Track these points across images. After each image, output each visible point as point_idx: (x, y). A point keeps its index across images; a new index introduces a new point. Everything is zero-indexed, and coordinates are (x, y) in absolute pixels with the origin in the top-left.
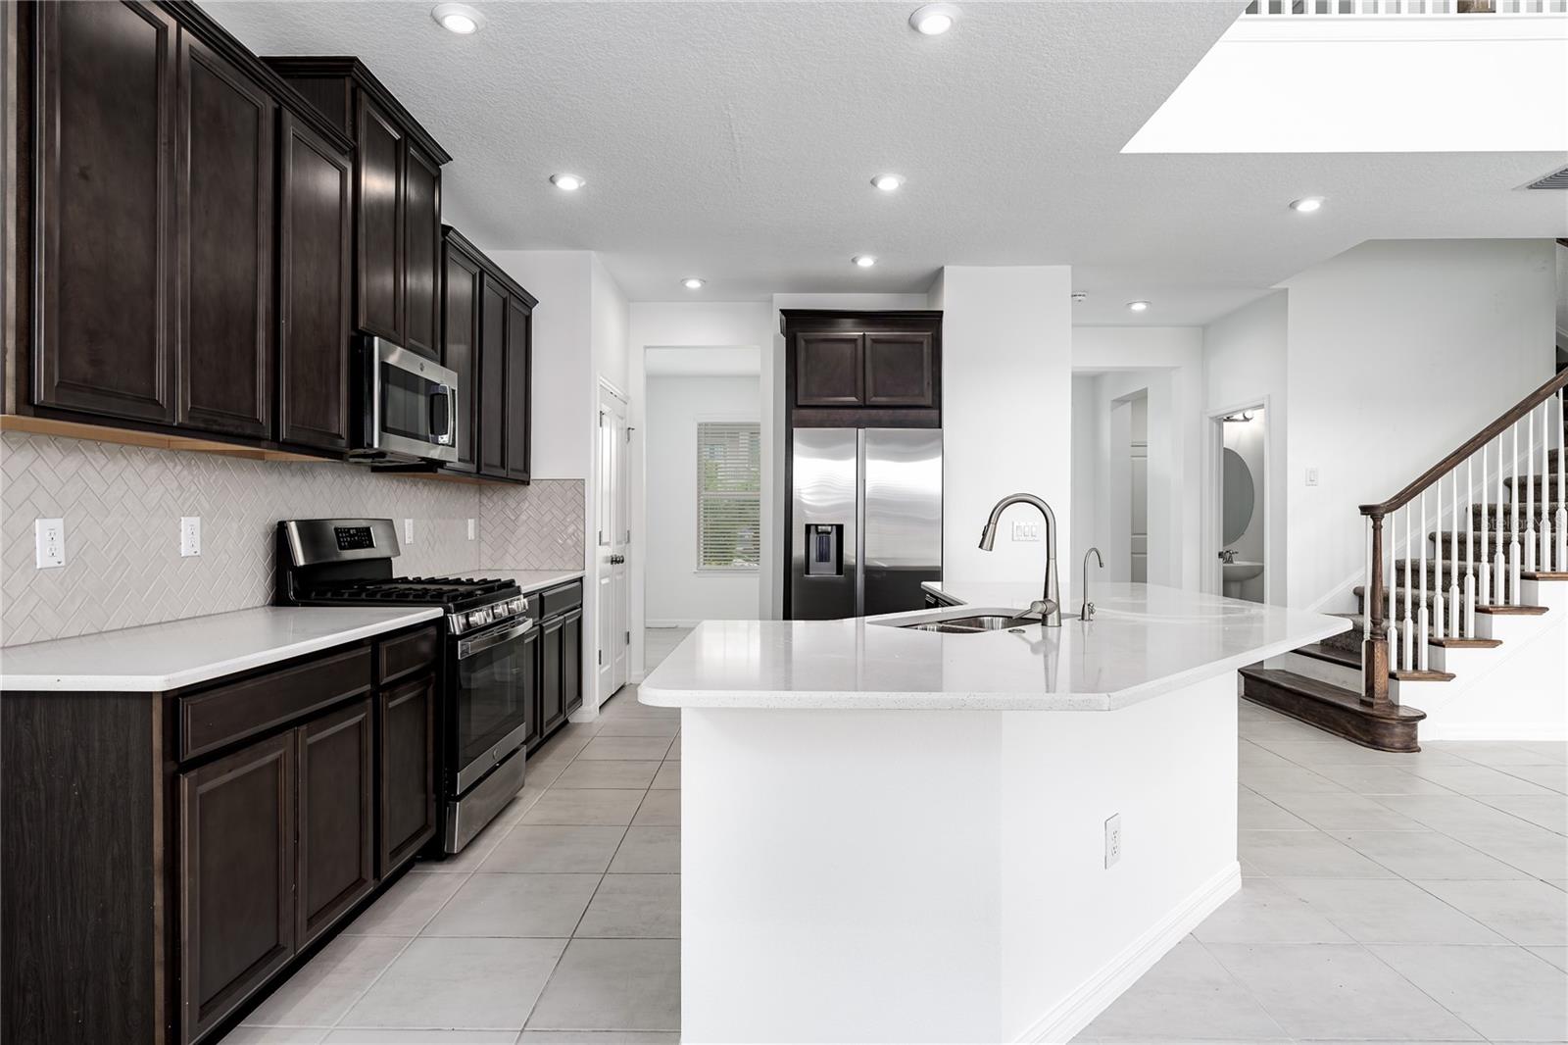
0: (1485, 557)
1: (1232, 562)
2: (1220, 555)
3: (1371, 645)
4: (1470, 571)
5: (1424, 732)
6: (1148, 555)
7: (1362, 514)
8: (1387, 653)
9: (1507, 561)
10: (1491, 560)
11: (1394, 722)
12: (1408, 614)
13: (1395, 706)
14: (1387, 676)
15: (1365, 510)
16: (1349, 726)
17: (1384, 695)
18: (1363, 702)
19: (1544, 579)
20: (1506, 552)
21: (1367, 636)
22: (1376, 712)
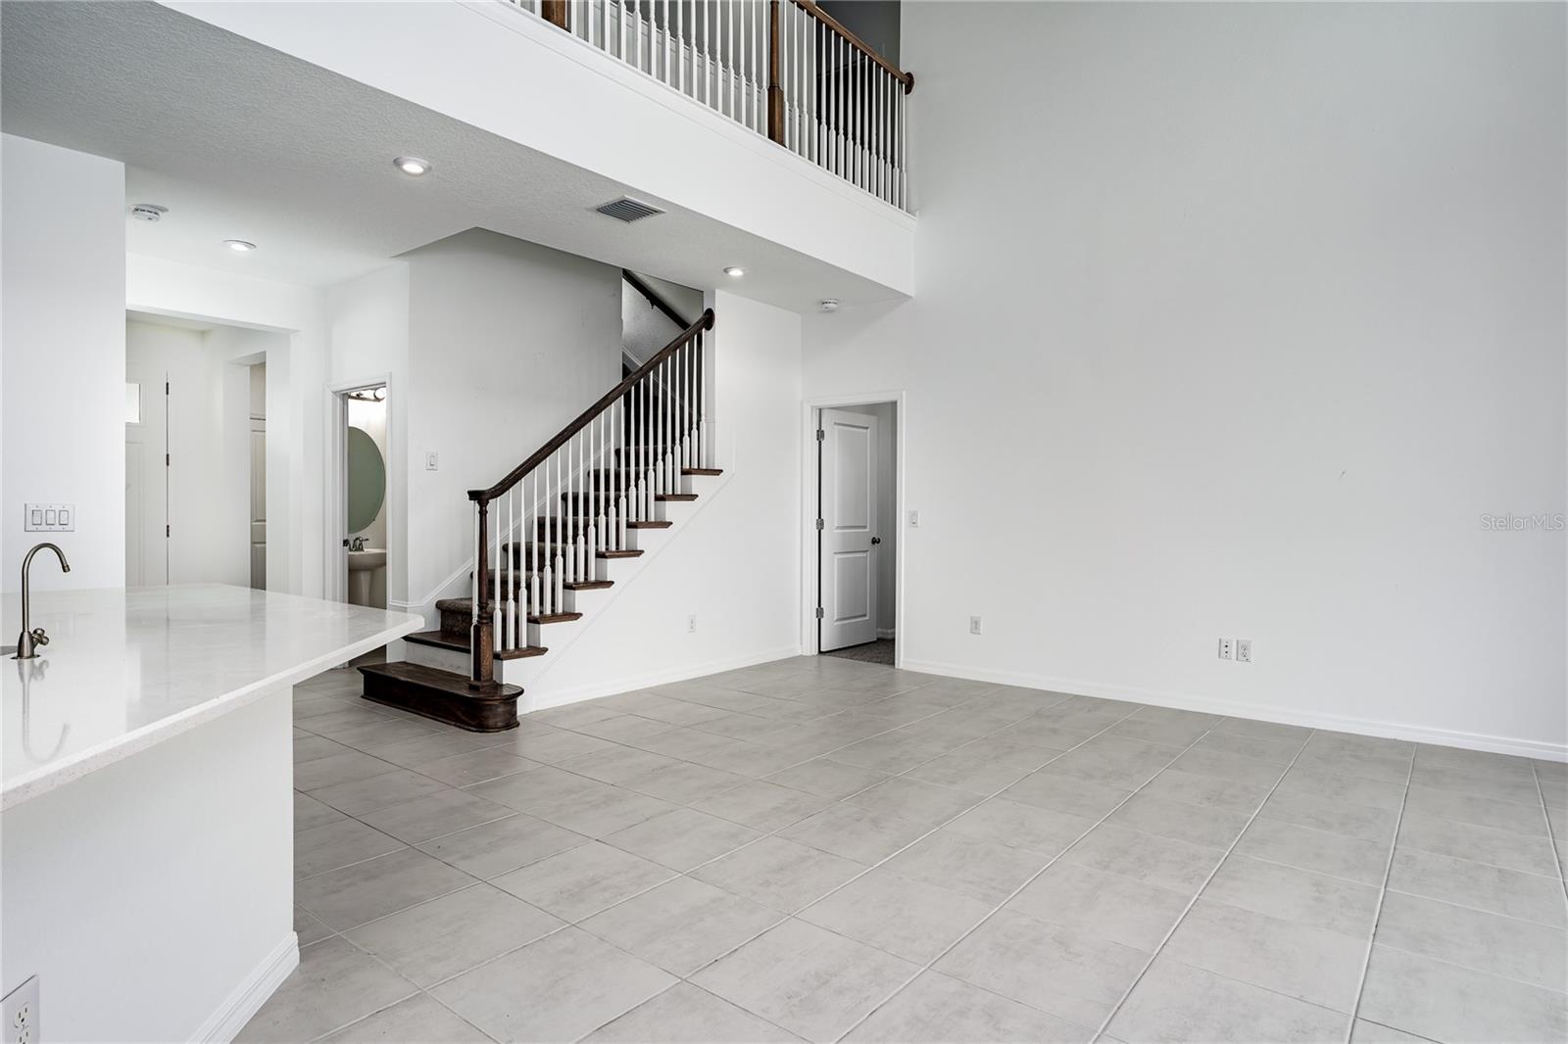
0: (570, 540)
1: (362, 550)
2: (346, 543)
3: (477, 629)
4: (559, 552)
5: (523, 707)
6: (267, 545)
7: (470, 499)
8: (491, 635)
9: (586, 542)
10: (575, 542)
11: (496, 703)
12: (511, 595)
13: (499, 686)
14: (491, 657)
15: (475, 495)
16: (460, 714)
17: (489, 678)
18: (472, 688)
19: (611, 557)
20: (586, 535)
21: (475, 620)
22: (482, 696)
